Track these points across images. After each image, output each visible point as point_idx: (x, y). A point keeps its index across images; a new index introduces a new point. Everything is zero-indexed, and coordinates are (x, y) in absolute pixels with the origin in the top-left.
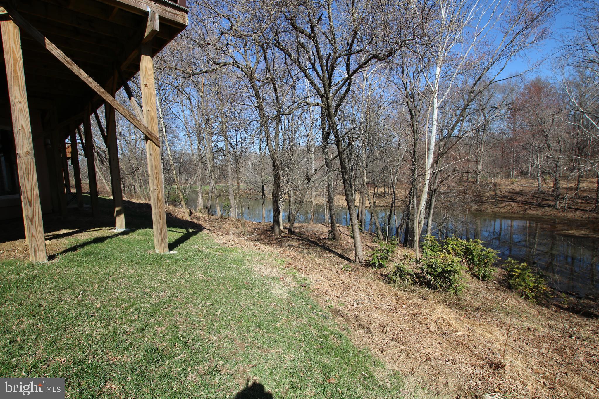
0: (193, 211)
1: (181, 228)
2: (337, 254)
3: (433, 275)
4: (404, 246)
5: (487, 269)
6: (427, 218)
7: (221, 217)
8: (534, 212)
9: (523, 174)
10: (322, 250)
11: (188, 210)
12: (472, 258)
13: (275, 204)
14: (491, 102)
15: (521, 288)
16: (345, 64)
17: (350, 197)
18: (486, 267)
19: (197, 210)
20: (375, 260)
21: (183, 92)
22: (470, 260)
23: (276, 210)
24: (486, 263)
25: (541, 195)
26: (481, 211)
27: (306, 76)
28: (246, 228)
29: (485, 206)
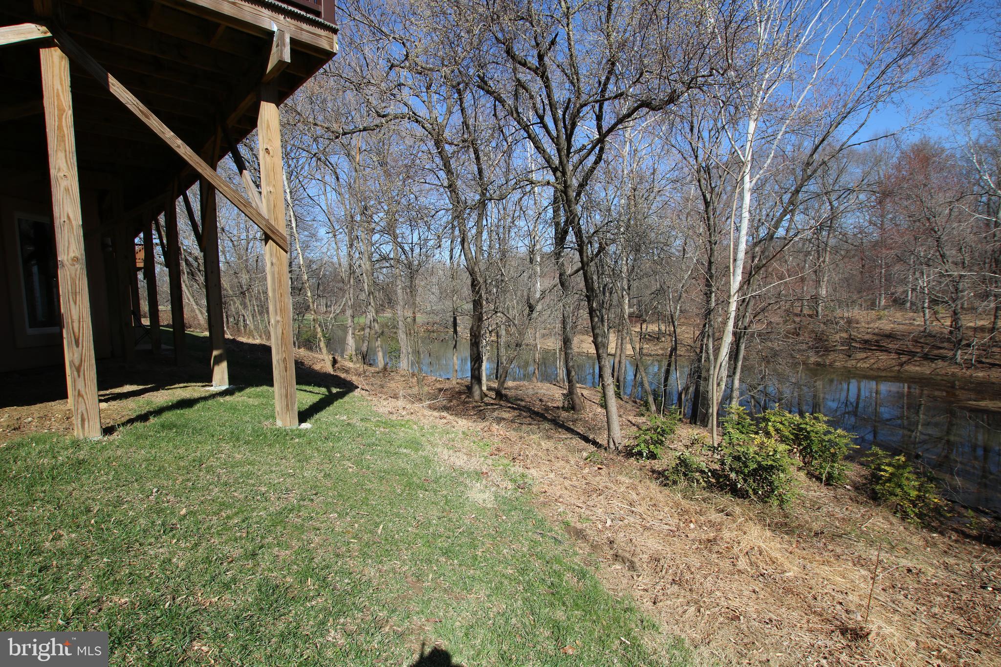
0: (339, 359)
1: (319, 386)
2: (578, 434)
3: (742, 473)
4: (691, 423)
5: (836, 465)
6: (731, 375)
7: (385, 369)
8: (917, 368)
9: (898, 302)
10: (552, 427)
11: (331, 357)
12: (809, 446)
13: (475, 349)
14: (845, 179)
15: (894, 499)
16: (594, 117)
17: (600, 339)
18: (833, 461)
19: (345, 356)
20: (642, 445)
21: (327, 163)
22: (805, 448)
23: (477, 360)
24: (834, 455)
25: (929, 340)
26: (824, 365)
27: (529, 137)
28: (426, 389)
29: (831, 357)
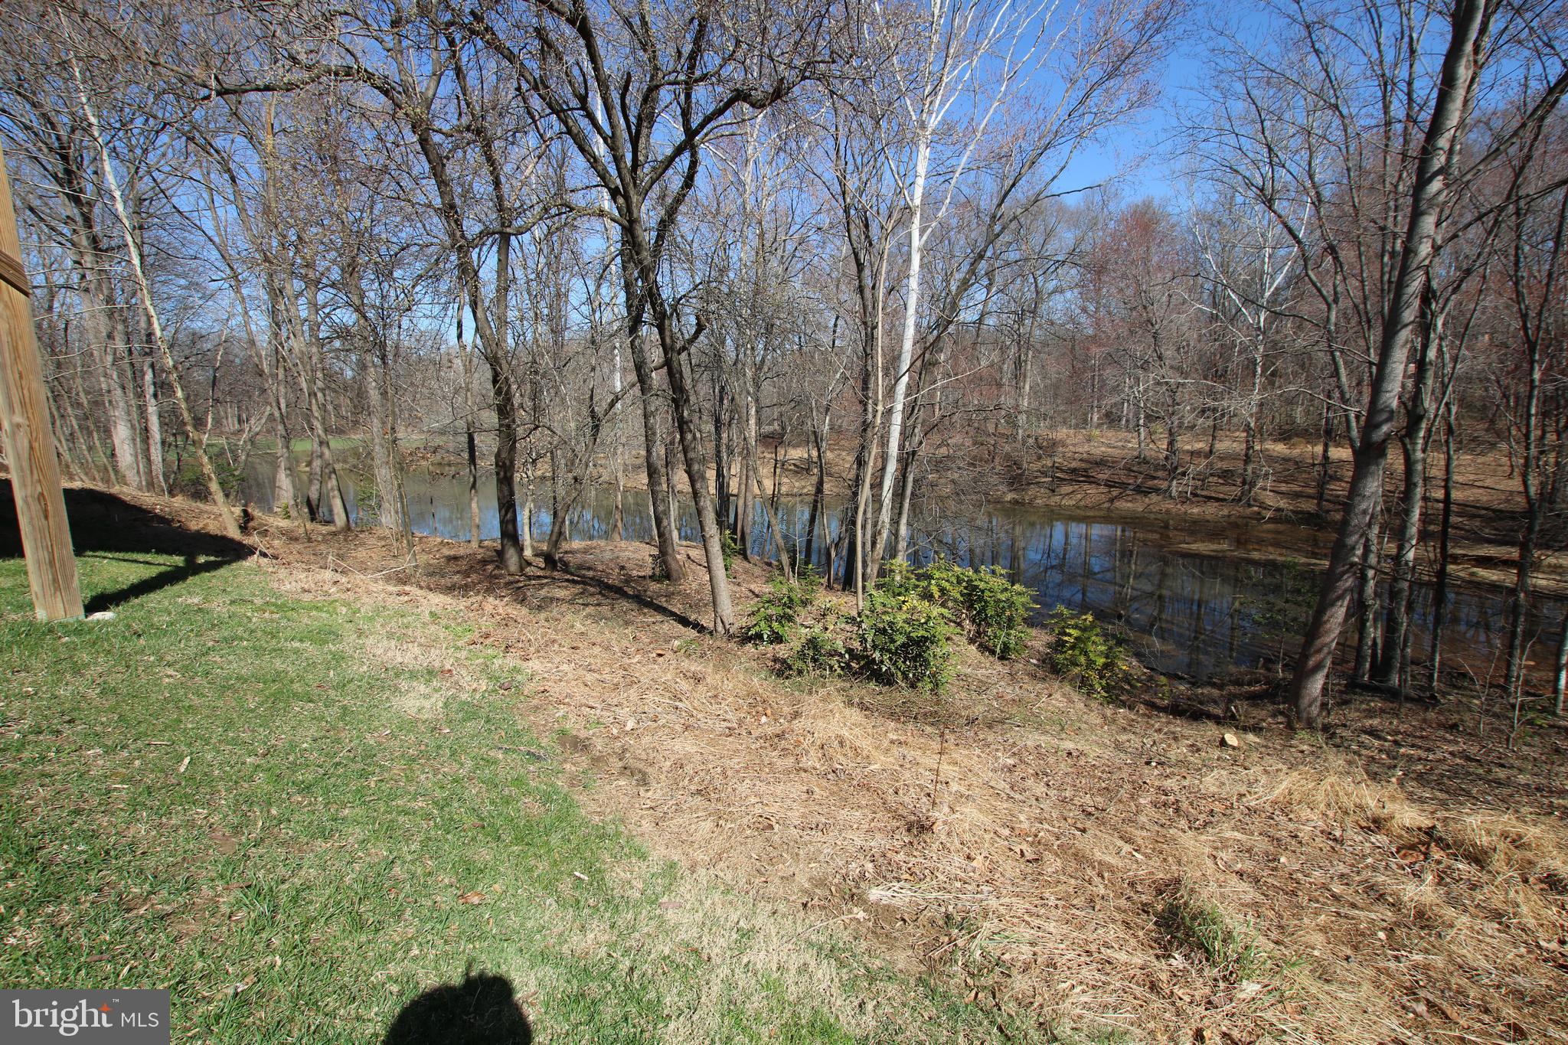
0: (256, 513)
2: (672, 614)
3: (889, 651)
4: (844, 590)
5: (1012, 632)
7: (348, 528)
8: (1129, 505)
9: (1111, 419)
10: (634, 606)
11: (238, 511)
12: (984, 609)
13: (506, 489)
15: (1077, 670)
16: (679, 110)
17: (696, 467)
18: (1010, 627)
19: (276, 509)
20: (762, 624)
22: (979, 613)
23: (507, 506)
24: (1010, 619)
25: (1143, 468)
26: (1023, 504)
27: (569, 132)
28: (423, 558)
29: (1032, 491)
